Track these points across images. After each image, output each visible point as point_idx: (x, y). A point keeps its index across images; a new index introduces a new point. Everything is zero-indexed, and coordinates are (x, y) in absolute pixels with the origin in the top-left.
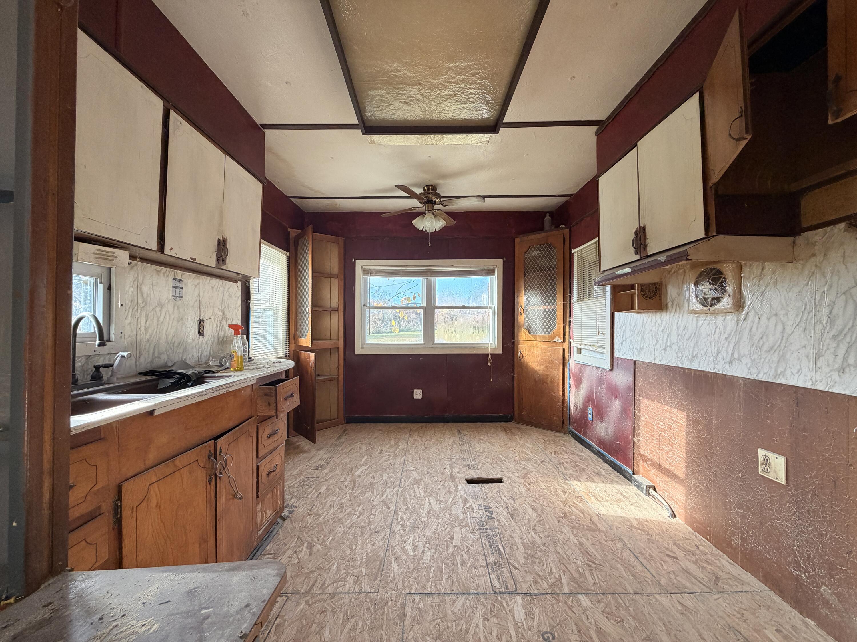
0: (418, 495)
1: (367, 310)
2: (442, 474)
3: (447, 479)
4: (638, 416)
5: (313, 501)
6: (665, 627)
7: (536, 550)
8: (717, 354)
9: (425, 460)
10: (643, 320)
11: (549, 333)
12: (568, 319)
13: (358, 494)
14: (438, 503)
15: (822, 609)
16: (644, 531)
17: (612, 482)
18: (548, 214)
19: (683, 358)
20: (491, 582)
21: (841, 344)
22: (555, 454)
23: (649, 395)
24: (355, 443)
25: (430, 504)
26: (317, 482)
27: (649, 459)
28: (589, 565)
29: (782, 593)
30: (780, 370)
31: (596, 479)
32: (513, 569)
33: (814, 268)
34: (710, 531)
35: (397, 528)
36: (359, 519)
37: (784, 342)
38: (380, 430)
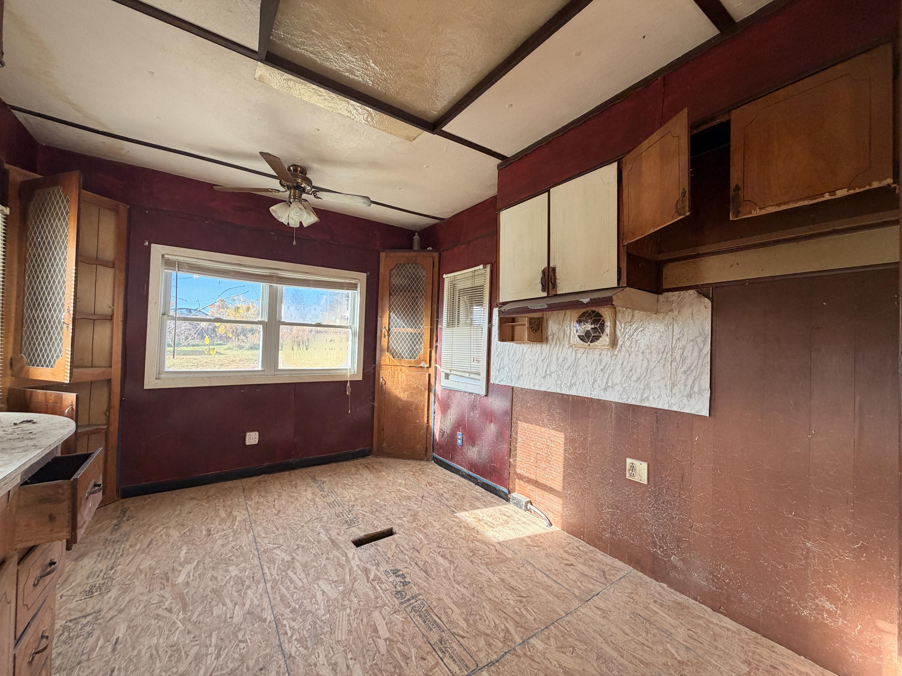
0: (300, 584)
1: (168, 322)
2: (319, 542)
3: (328, 548)
4: (515, 438)
5: (107, 662)
6: (602, 637)
7: (470, 605)
8: (594, 383)
9: (285, 528)
10: (523, 350)
11: (415, 358)
12: (434, 343)
13: (199, 615)
14: (333, 586)
15: (672, 573)
16: (538, 546)
17: (491, 504)
18: (417, 234)
19: (562, 386)
20: (448, 668)
21: (689, 377)
22: (430, 486)
23: (528, 418)
24: (153, 530)
25: (323, 592)
26: (100, 621)
27: (525, 477)
28: (521, 602)
29: (643, 570)
30: (645, 396)
31: (478, 504)
32: (461, 640)
33: (671, 320)
34: (584, 531)
35: (292, 648)
36: (221, 659)
37: (648, 374)
38: (192, 499)
